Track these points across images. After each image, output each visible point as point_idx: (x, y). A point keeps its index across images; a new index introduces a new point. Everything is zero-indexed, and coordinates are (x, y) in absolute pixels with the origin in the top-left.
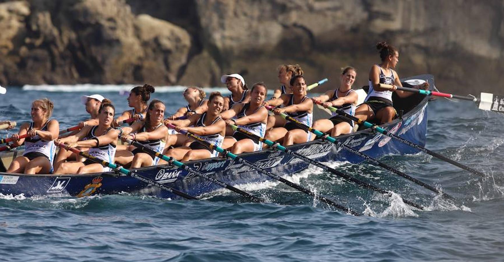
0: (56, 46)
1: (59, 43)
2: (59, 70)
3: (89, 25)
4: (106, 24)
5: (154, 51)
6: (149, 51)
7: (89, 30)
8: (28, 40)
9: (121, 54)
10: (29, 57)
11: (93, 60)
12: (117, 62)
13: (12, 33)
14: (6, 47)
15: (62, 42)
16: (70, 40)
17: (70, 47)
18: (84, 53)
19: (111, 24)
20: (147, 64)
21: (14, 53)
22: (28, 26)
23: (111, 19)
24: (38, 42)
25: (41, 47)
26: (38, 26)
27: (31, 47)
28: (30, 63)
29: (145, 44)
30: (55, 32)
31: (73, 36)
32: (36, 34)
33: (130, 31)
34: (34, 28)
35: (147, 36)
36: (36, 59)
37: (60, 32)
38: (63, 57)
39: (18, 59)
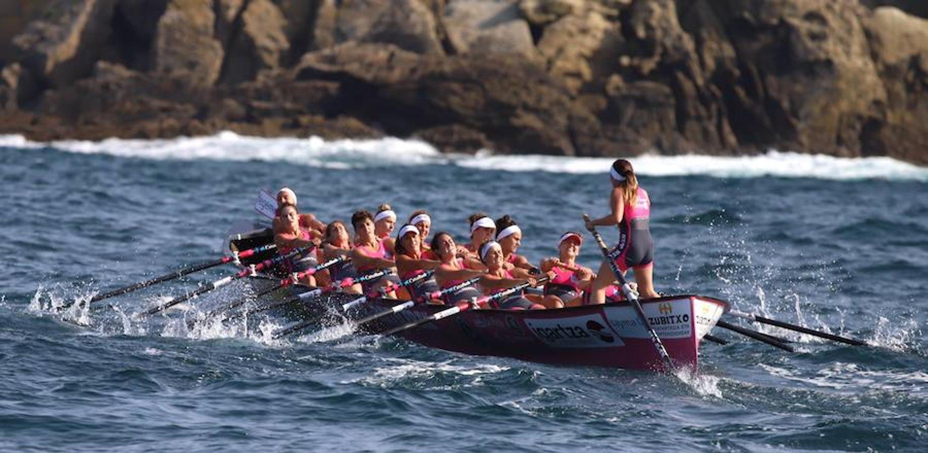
0: (689, 75)
1: (696, 68)
2: (692, 126)
3: (764, 27)
4: (804, 27)
5: (910, 88)
6: (899, 87)
7: (765, 39)
8: (625, 61)
9: (835, 94)
10: (625, 98)
11: (772, 105)
12: (825, 110)
13: (590, 43)
14: (577, 75)
15: (702, 64)
16: (720, 61)
17: (721, 76)
18: (751, 90)
19: (816, 27)
20: (892, 118)
21: (593, 88)
22: (627, 30)
23: (812, 16)
24: (648, 65)
25: (653, 75)
26: (649, 28)
27: (633, 74)
28: (629, 111)
29: (888, 72)
30: (689, 44)
31: (728, 51)
32: (646, 48)
33: (857, 42)
34: (641, 33)
35: (893, 55)
36: (642, 102)
37: (699, 43)
38: (703, 98)
39: (603, 103)
